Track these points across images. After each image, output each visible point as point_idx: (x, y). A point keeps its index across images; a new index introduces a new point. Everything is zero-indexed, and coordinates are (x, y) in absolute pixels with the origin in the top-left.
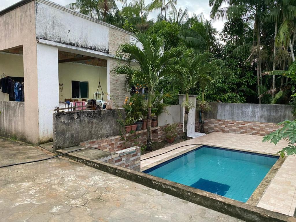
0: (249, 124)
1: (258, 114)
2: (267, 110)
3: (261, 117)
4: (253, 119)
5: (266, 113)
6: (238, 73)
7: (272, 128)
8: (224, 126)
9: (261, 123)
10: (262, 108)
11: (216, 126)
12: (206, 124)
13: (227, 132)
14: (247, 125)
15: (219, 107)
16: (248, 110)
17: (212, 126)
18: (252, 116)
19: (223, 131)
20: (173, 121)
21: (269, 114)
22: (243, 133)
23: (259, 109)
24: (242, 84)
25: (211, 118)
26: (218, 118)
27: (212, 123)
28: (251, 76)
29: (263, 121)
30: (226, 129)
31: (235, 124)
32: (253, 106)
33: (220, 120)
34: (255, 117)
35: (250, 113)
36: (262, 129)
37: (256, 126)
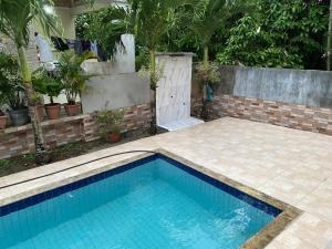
0: (285, 108)
1: (304, 90)
2: (322, 83)
3: (309, 95)
4: (294, 98)
5: (319, 89)
6: (294, 9)
7: (327, 118)
8: (243, 107)
9: (308, 107)
10: (313, 77)
11: (230, 107)
12: (216, 103)
13: (248, 118)
14: (281, 109)
15: (238, 75)
16: (286, 81)
17: (225, 106)
18: (291, 94)
19: (241, 116)
20: (132, 102)
21: (324, 91)
22: (273, 123)
23: (305, 79)
24: (301, 30)
25: (223, 93)
26: (236, 93)
27: (225, 101)
28: (317, 14)
29: (312, 103)
30: (246, 113)
31: (261, 106)
32: (297, 73)
33: (237, 98)
34: (297, 94)
35: (289, 86)
36: (308, 118)
37: (297, 111)
